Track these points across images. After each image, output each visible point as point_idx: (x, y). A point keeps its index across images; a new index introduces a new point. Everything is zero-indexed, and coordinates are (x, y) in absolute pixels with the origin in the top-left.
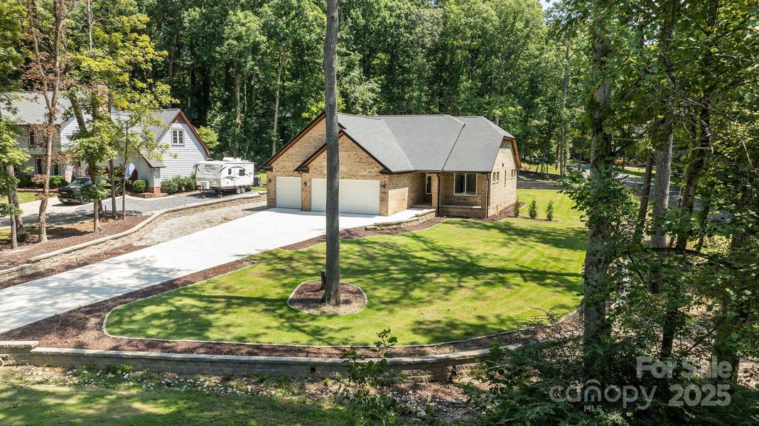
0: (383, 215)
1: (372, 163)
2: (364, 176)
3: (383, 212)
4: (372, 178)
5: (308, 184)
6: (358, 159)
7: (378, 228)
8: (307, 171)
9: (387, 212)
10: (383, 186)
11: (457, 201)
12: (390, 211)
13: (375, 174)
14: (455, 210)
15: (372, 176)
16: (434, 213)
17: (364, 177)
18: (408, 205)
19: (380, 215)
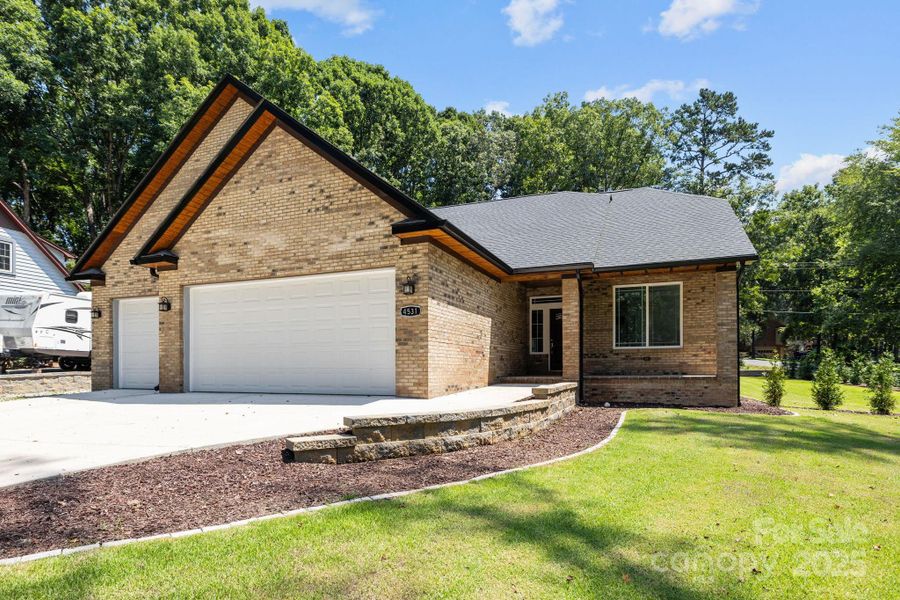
0: (410, 397)
1: (368, 205)
2: (340, 256)
3: (408, 382)
4: (368, 261)
5: (175, 306)
6: (322, 201)
7: (361, 446)
8: (173, 261)
9: (423, 383)
10: (408, 285)
11: (623, 365)
12: (435, 379)
13: (377, 246)
14: (630, 386)
15: (368, 254)
16: (573, 396)
17: (343, 263)
18: (492, 373)
19: (400, 393)
